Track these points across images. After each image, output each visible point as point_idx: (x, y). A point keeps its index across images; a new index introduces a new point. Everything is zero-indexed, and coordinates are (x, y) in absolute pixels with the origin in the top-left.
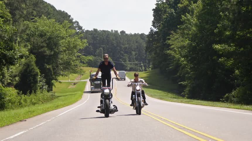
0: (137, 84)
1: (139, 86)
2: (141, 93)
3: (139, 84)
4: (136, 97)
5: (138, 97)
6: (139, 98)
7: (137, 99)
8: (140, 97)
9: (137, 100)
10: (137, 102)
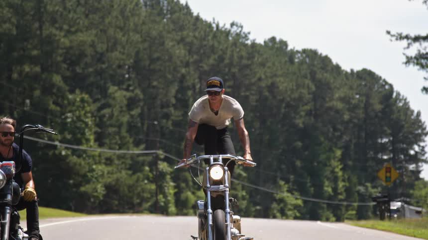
0: (212, 159)
1: (222, 166)
2: (227, 193)
3: (221, 158)
4: (210, 210)
5: (214, 209)
6: (220, 212)
7: (210, 217)
8: (223, 208)
9: (211, 223)
10: (212, 227)
